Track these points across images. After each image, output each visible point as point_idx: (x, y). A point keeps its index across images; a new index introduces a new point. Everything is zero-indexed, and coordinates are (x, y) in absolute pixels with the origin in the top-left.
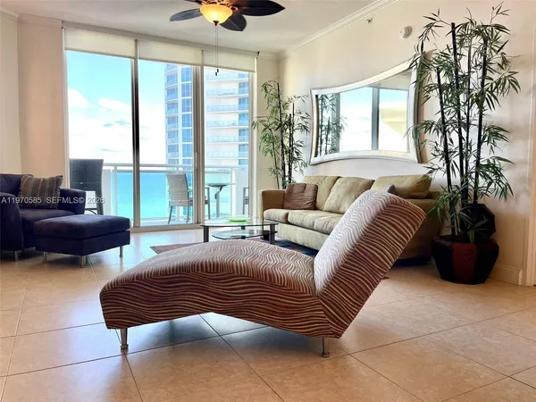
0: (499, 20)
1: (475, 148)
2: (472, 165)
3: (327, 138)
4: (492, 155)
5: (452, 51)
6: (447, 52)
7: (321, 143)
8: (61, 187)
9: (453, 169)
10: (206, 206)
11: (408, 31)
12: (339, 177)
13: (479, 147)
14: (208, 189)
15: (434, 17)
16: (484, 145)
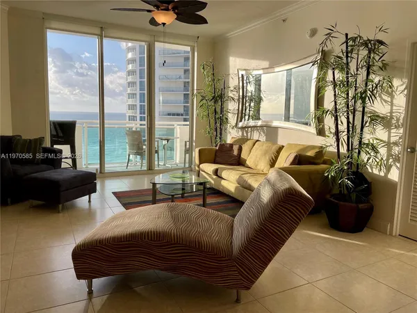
0: (380, 37)
1: (358, 130)
2: (356, 143)
3: (250, 105)
4: (372, 136)
5: (345, 54)
6: (341, 55)
7: (246, 110)
8: (44, 146)
9: (342, 144)
10: (156, 154)
11: (314, 33)
12: (258, 141)
13: (362, 130)
14: (158, 141)
15: (332, 28)
16: (366, 129)
